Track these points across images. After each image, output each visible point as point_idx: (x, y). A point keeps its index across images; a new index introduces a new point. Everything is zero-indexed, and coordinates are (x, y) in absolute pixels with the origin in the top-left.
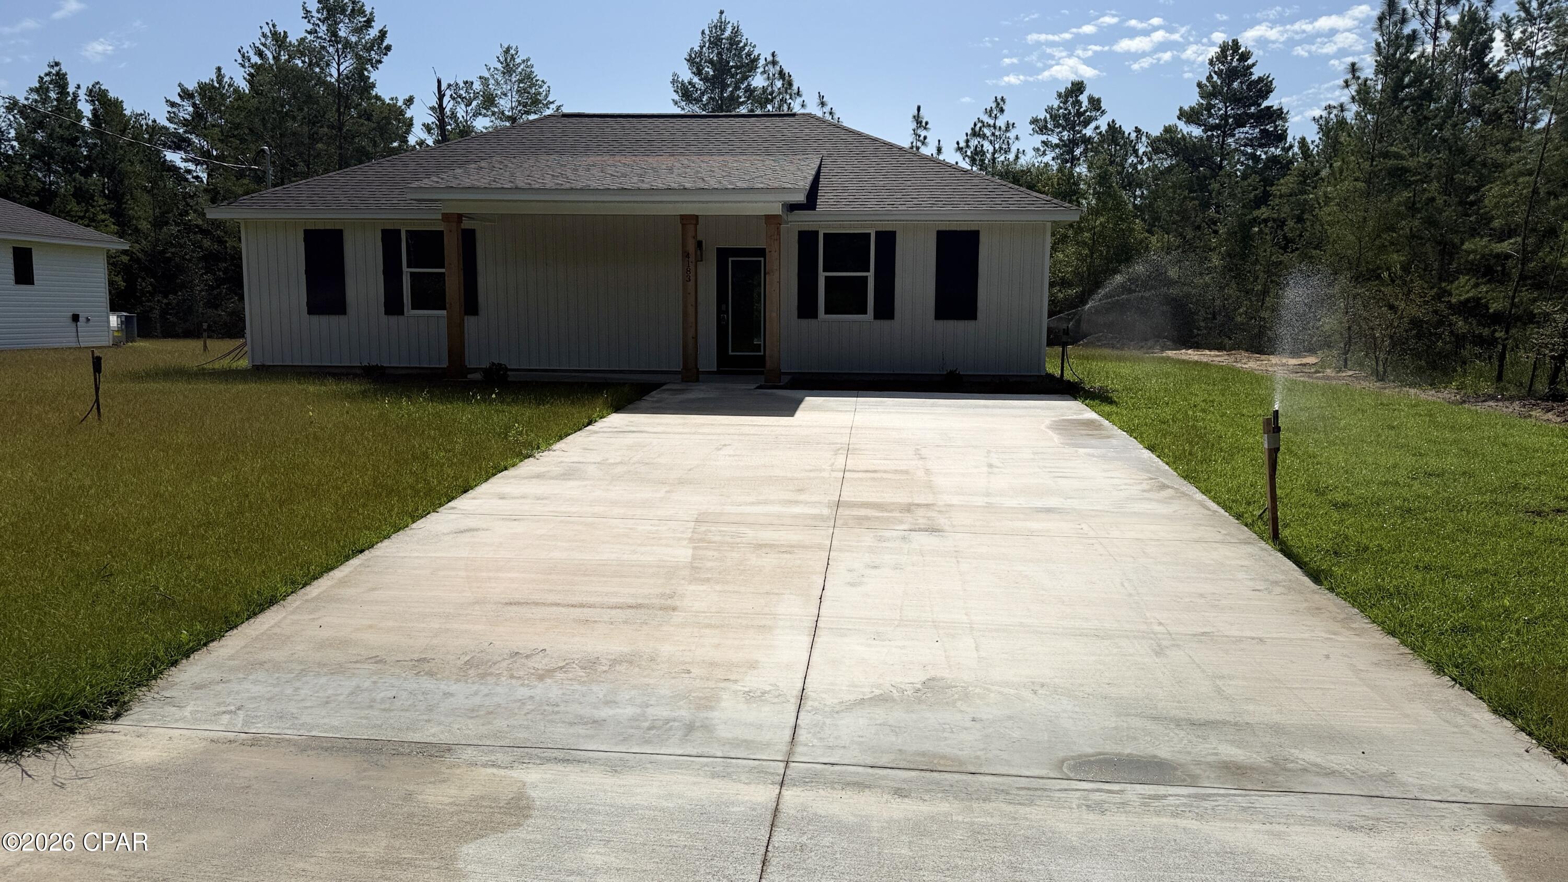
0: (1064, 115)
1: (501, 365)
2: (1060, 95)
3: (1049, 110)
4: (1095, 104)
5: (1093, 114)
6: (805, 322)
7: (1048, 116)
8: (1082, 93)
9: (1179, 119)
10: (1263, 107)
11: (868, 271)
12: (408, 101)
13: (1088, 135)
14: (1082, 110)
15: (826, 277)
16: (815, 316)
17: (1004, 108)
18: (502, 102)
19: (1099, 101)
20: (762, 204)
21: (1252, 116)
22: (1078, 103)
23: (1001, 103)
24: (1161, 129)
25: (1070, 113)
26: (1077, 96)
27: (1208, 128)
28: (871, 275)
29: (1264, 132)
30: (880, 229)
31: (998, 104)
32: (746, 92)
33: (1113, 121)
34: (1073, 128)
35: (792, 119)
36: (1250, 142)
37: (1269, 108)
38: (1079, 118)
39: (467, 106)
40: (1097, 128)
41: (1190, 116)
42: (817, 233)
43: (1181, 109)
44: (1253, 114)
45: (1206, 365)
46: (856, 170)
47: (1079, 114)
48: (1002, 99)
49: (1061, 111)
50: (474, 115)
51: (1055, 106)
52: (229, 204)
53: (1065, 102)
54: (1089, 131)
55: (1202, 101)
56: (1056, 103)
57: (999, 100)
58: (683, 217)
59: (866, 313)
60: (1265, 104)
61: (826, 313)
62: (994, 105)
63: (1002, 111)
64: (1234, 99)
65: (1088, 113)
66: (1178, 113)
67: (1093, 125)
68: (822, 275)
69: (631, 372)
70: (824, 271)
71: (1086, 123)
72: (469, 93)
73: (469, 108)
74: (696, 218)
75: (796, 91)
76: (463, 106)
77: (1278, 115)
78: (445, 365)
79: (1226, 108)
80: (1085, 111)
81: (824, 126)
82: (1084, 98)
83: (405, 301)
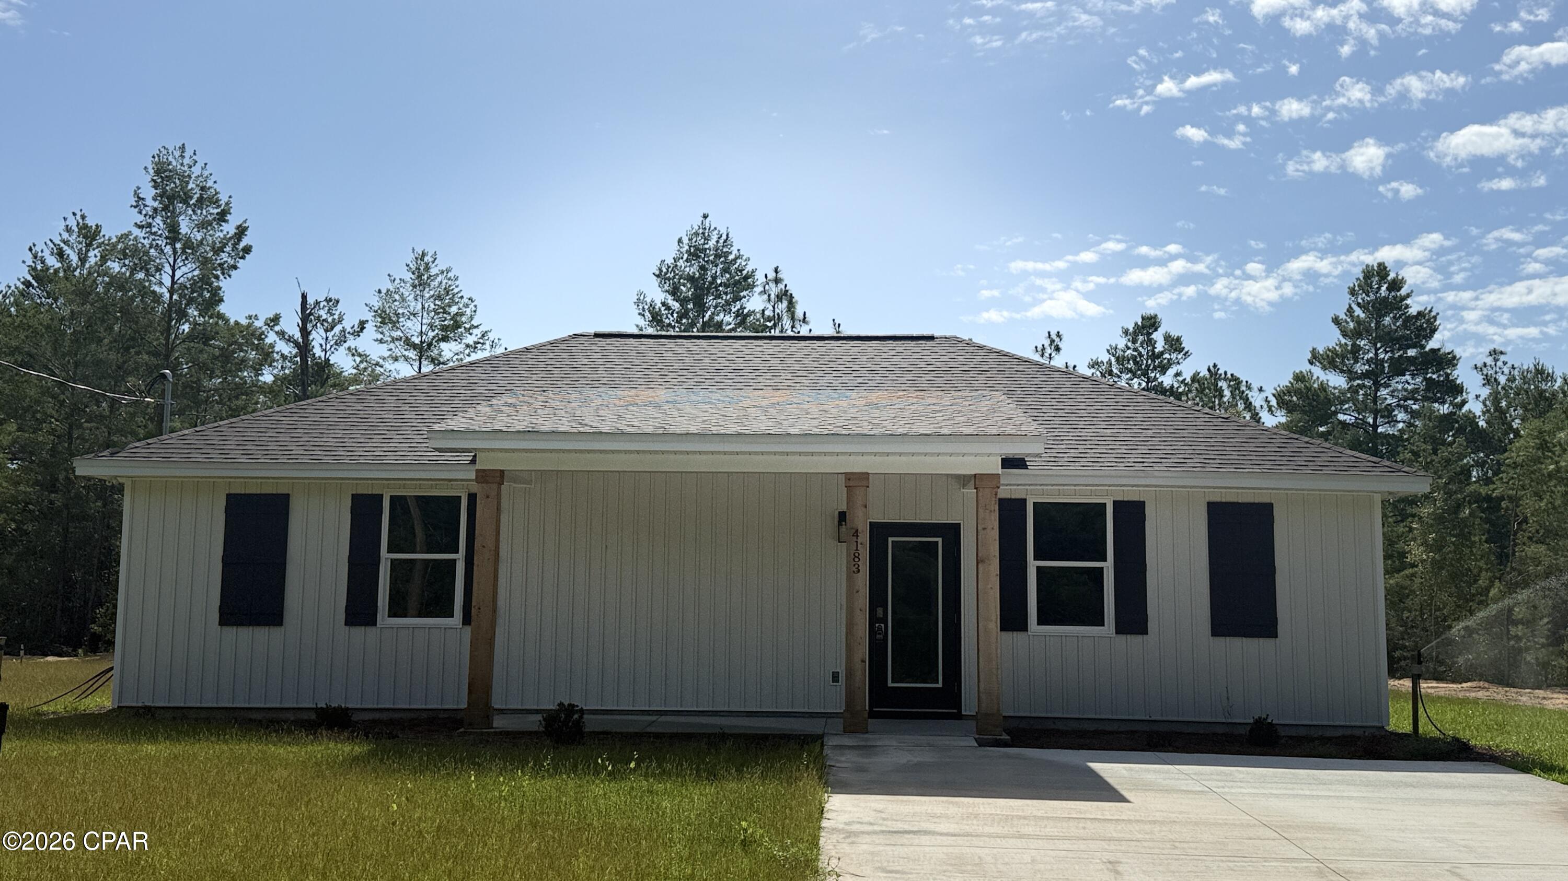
0: (1134, 358)
1: (573, 706)
2: (1126, 332)
3: (1112, 351)
4: (1174, 344)
5: (1174, 356)
6: (1008, 636)
7: (1113, 360)
8: (1156, 330)
9: (1311, 363)
10: (1427, 349)
11: (1104, 559)
12: (272, 320)
13: (1165, 384)
14: (1157, 350)
15: (1038, 568)
16: (1023, 627)
17: (1061, 346)
18: (409, 324)
19: (1178, 339)
20: (972, 458)
21: (1412, 360)
22: (1151, 343)
23: (1057, 340)
24: (1290, 377)
25: (1141, 355)
26: (1149, 334)
27: (1351, 375)
28: (1108, 566)
29: (1429, 381)
30: (1120, 498)
31: (1052, 341)
32: (737, 316)
33: (1215, 366)
34: (1145, 374)
35: (930, 343)
36: (1412, 395)
37: (1434, 351)
38: (1153, 361)
39: (326, 331)
40: (1178, 374)
41: (1330, 360)
42: (1023, 502)
43: (1314, 352)
44: (1415, 358)
45: (1464, 702)
46: (1061, 413)
47: (1154, 356)
48: (1058, 335)
49: (1129, 352)
50: (336, 344)
51: (1121, 346)
52: (112, 454)
53: (1134, 342)
54: (1167, 380)
55: (1343, 341)
56: (1122, 342)
57: (1054, 336)
58: (849, 476)
59: (1102, 624)
60: (1432, 345)
61: (1040, 622)
62: (1047, 343)
63: (1058, 349)
64: (1388, 339)
65: (1167, 356)
66: (1309, 356)
67: (1171, 372)
68: (1033, 565)
69: (730, 714)
70: (1036, 558)
71: (1163, 369)
72: (332, 315)
73: (330, 334)
74: (865, 476)
75: (801, 317)
76: (322, 332)
77: (1446, 361)
78: (464, 705)
79: (1376, 350)
80: (1162, 353)
81: (981, 353)
82: (1158, 336)
83: (380, 603)
